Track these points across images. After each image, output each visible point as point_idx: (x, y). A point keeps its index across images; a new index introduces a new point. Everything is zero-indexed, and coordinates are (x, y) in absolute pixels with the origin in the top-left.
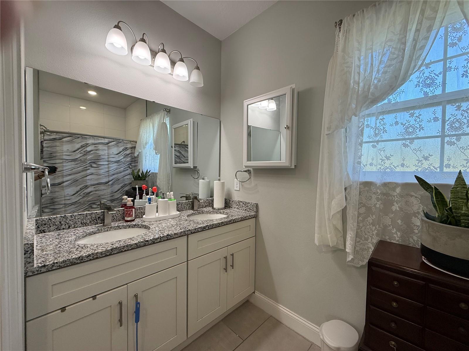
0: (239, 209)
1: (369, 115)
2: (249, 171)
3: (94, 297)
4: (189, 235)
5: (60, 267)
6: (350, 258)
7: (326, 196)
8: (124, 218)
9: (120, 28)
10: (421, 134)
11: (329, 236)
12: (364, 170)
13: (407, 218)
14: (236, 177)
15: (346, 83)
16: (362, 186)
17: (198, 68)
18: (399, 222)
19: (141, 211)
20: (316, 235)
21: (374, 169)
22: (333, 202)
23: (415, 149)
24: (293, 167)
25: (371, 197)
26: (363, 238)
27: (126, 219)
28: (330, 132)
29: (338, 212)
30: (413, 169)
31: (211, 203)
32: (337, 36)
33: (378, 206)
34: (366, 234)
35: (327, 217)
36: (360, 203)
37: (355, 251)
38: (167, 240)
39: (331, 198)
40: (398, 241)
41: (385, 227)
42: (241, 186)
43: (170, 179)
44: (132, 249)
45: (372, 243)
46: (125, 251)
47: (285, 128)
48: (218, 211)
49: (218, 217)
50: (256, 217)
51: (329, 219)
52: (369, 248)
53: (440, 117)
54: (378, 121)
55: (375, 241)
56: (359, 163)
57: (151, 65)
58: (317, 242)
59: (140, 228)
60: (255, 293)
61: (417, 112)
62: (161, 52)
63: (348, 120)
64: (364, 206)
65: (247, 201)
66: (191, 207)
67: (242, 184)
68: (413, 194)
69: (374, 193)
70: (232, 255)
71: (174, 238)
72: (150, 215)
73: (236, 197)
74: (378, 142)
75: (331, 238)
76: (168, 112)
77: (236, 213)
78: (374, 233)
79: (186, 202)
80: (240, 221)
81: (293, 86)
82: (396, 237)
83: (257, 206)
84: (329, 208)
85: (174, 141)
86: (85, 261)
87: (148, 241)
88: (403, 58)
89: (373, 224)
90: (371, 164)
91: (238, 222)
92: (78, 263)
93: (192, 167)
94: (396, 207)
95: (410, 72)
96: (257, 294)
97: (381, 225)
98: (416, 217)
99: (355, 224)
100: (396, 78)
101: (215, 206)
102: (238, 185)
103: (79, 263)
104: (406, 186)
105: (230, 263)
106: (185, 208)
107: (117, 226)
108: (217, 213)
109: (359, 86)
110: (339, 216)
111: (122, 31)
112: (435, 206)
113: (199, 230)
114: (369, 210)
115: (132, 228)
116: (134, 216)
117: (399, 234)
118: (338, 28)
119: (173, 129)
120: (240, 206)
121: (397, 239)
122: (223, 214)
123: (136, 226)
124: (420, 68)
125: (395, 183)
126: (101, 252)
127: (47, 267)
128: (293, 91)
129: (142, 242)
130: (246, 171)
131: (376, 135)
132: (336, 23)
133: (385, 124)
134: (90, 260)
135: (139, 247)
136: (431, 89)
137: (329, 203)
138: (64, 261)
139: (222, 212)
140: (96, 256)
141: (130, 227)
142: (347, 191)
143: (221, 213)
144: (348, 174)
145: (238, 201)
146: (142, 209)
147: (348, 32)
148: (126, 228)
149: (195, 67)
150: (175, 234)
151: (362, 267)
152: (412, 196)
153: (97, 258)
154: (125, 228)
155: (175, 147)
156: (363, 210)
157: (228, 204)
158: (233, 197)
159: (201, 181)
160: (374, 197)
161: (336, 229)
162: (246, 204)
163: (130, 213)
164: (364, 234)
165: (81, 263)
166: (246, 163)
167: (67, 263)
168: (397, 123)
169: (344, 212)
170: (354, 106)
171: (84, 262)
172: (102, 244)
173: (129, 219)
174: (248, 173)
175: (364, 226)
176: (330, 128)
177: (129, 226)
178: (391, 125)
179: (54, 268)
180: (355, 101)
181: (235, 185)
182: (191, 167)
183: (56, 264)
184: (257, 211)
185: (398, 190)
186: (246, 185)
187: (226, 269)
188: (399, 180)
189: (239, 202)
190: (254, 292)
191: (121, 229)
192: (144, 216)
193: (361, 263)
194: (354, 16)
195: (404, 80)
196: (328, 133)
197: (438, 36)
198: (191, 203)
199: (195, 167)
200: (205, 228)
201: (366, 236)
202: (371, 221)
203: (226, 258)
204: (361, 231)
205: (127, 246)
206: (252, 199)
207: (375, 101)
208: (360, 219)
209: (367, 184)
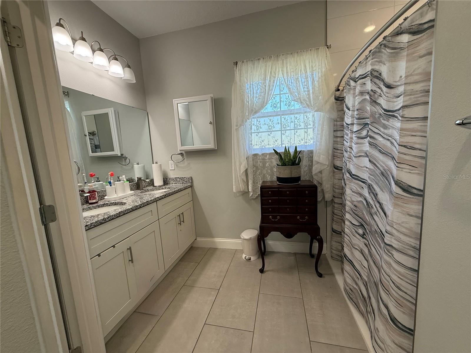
0: (177, 184)
1: (253, 118)
2: (181, 153)
3: (114, 246)
6: (251, 194)
7: (238, 164)
9: (62, 26)
10: (274, 130)
11: (240, 186)
12: (254, 148)
13: (272, 169)
14: (171, 159)
15: (243, 101)
16: (253, 156)
17: (129, 67)
18: (269, 171)
20: (234, 187)
21: (257, 147)
23: (272, 137)
24: (216, 149)
25: (257, 161)
26: (256, 183)
27: (90, 202)
28: (238, 128)
29: (243, 172)
30: (272, 146)
32: (235, 71)
33: (261, 165)
34: (257, 181)
36: (253, 165)
37: (253, 190)
38: (147, 205)
39: (240, 164)
42: (175, 166)
44: (130, 212)
46: (127, 213)
47: (209, 123)
50: (191, 186)
51: (240, 176)
52: (258, 187)
53: (280, 122)
54: (258, 122)
55: (261, 182)
56: (251, 144)
58: (234, 190)
59: (109, 206)
60: (197, 239)
61: (272, 118)
62: (98, 51)
63: (245, 121)
64: (255, 166)
65: (183, 177)
67: (177, 164)
68: (273, 157)
69: (259, 159)
70: (183, 214)
71: (151, 203)
72: (111, 196)
73: (172, 175)
74: (258, 133)
75: (242, 187)
77: (174, 186)
78: (260, 179)
80: (184, 190)
81: (212, 96)
82: (269, 178)
83: (191, 177)
84: (240, 169)
87: (137, 206)
88: (265, 93)
89: (259, 175)
90: (256, 145)
93: (119, 155)
94: (267, 165)
95: (268, 100)
96: (198, 239)
97: (263, 174)
99: (252, 177)
100: (264, 102)
101: (155, 185)
102: (173, 166)
104: (270, 154)
105: (182, 219)
107: (88, 208)
108: (160, 189)
109: (249, 104)
110: (244, 174)
112: (280, 161)
114: (257, 168)
117: (269, 176)
118: (235, 66)
120: (177, 181)
121: (269, 179)
122: (165, 189)
124: (272, 98)
125: (267, 153)
128: (212, 98)
129: (134, 207)
130: (179, 154)
131: (257, 129)
132: (234, 62)
133: (260, 124)
135: (133, 211)
136: (276, 109)
137: (240, 167)
141: (99, 207)
142: (247, 159)
143: (163, 189)
144: (247, 150)
147: (240, 70)
148: (96, 208)
150: (151, 200)
151: (257, 197)
152: (273, 158)
156: (255, 169)
157: (166, 181)
158: (169, 175)
159: (136, 166)
160: (259, 161)
161: (243, 181)
163: (94, 196)
166: (180, 148)
168: (265, 124)
169: (246, 171)
170: (247, 114)
173: (94, 201)
174: (181, 156)
175: (255, 176)
176: (237, 125)
178: (263, 125)
180: (247, 111)
181: (170, 166)
184: (192, 182)
185: (268, 156)
186: (181, 165)
187: (180, 224)
188: (268, 152)
189: (176, 178)
192: (106, 198)
193: (256, 196)
194: (243, 62)
195: (267, 103)
196: (236, 128)
197: (277, 85)
201: (257, 182)
202: (258, 173)
203: (179, 216)
204: (255, 179)
206: (186, 174)
207: (256, 112)
208: (254, 173)
209: (255, 155)
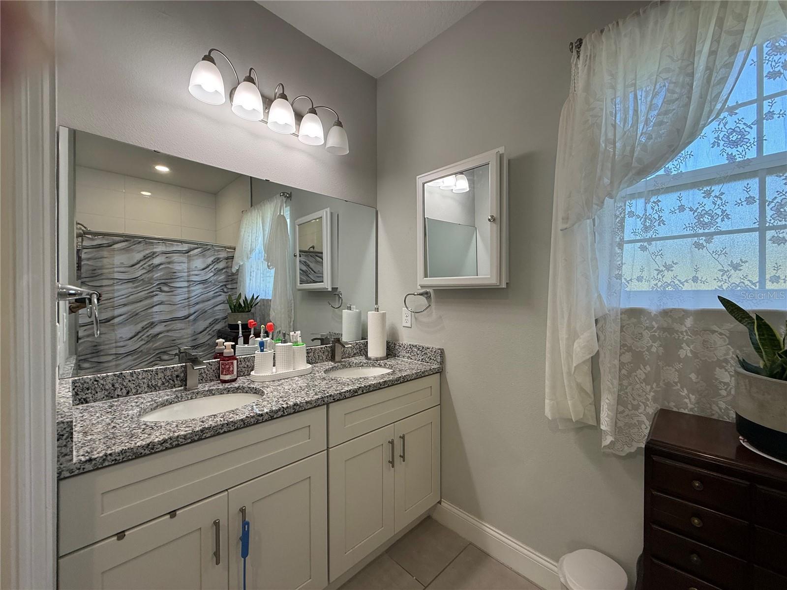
0: (411, 359)
1: (633, 196)
2: (427, 293)
3: (173, 514)
4: (330, 405)
5: (116, 462)
6: (608, 440)
7: (563, 335)
8: (219, 377)
9: (212, 61)
10: (725, 226)
11: (570, 403)
12: (627, 289)
13: (707, 369)
14: (405, 304)
15: (593, 143)
16: (625, 316)
17: (339, 124)
18: (693, 376)
19: (247, 363)
20: (547, 401)
21: (644, 286)
22: (576, 345)
23: (715, 252)
24: (504, 286)
25: (641, 334)
26: (630, 407)
27: (223, 377)
28: (567, 226)
29: (584, 362)
30: (713, 286)
31: (363, 350)
32: (573, 66)
33: (654, 350)
34: (634, 399)
35: (565, 369)
36: (623, 346)
37: (617, 429)
38: (294, 412)
39: (573, 336)
40: (691, 409)
41: (668, 385)
42: (413, 317)
43: (291, 310)
44: (235, 429)
45: (647, 415)
46: (225, 432)
47: (489, 220)
48: (376, 362)
49: (375, 374)
50: (441, 371)
51: (569, 373)
52: (641, 423)
53: (757, 196)
54: (649, 206)
55: (651, 410)
56: (619, 277)
57: (262, 120)
58: (548, 413)
59: (247, 392)
60: (442, 504)
61: (716, 189)
62: (280, 99)
63: (597, 205)
64: (630, 349)
65: (427, 346)
66: (330, 356)
67: (416, 316)
68: (715, 328)
69: (647, 328)
70: (403, 437)
71: (305, 410)
72: (263, 371)
73: (406, 338)
74: (650, 240)
75: (574, 407)
76: (288, 197)
77: (406, 365)
78: (650, 397)
79: (322, 348)
80: (415, 379)
81: (501, 150)
82: (688, 404)
83: (442, 352)
84: (569, 354)
85: (299, 247)
86: (157, 450)
87: (262, 415)
88: (690, 98)
89: (646, 381)
90: (639, 279)
91: (411, 380)
92: (146, 455)
93: (330, 289)
94: (685, 352)
95: (702, 122)
96: (445, 504)
97: (661, 384)
98: (721, 367)
99: (616, 382)
100: (679, 132)
101: (369, 355)
102: (409, 318)
103: (149, 455)
104: (703, 314)
105: (398, 451)
106: (321, 358)
107: (207, 391)
108: (375, 366)
109: (615, 147)
110: (587, 368)
111: (215, 65)
112: (757, 349)
113: (347, 395)
114: (638, 358)
115: (233, 393)
116: (235, 373)
117: (693, 397)
118: (575, 53)
119: (297, 226)
120: (412, 354)
121: (690, 406)
122: (385, 367)
123: (240, 389)
124: (718, 114)
125: (684, 310)
126: (185, 436)
127: (94, 462)
128: (501, 157)
129: (253, 417)
130: (421, 294)
131: (646, 229)
132: (572, 44)
133: (661, 210)
134: (167, 449)
135: (247, 426)
136: (740, 149)
137: (569, 347)
138: (123, 452)
139: (383, 365)
140: (176, 443)
141: (229, 391)
142: (599, 325)
143: (380, 366)
144: (600, 296)
145: (410, 345)
146: (249, 361)
147: (592, 58)
148: (223, 394)
149: (335, 122)
150: (307, 402)
151: (630, 456)
152: (714, 332)
153: (178, 445)
154: (221, 394)
155: (300, 256)
156: (627, 357)
157: (391, 350)
158: (400, 338)
159: (345, 312)
160: (647, 334)
161: (581, 389)
162: (422, 349)
163: (229, 368)
164: (631, 399)
165: (151, 454)
166: (422, 280)
167: (128, 454)
168: (682, 208)
169: (595, 361)
170: (606, 181)
171: (156, 452)
172: (184, 422)
173: (227, 377)
174: (426, 298)
175: (630, 384)
176: (568, 219)
177: (227, 390)
178: (672, 212)
179: (106, 464)
180: (609, 174)
181: (404, 318)
182: (327, 289)
183: (109, 457)
184: (442, 362)
185: (689, 322)
186: (423, 318)
187: (392, 463)
188: (690, 305)
189: (412, 346)
190: (440, 502)
191: (214, 395)
192: (253, 373)
193: (627, 450)
194: (602, 31)
195: (693, 135)
196: (565, 226)
197: (749, 61)
198: (329, 350)
199: (335, 289)
200: (356, 392)
201: (635, 403)
202: (643, 376)
203: (392, 443)
204: (626, 393)
205: (227, 424)
206: (433, 342)
207: (643, 171)
208: (624, 372)
209: (634, 313)
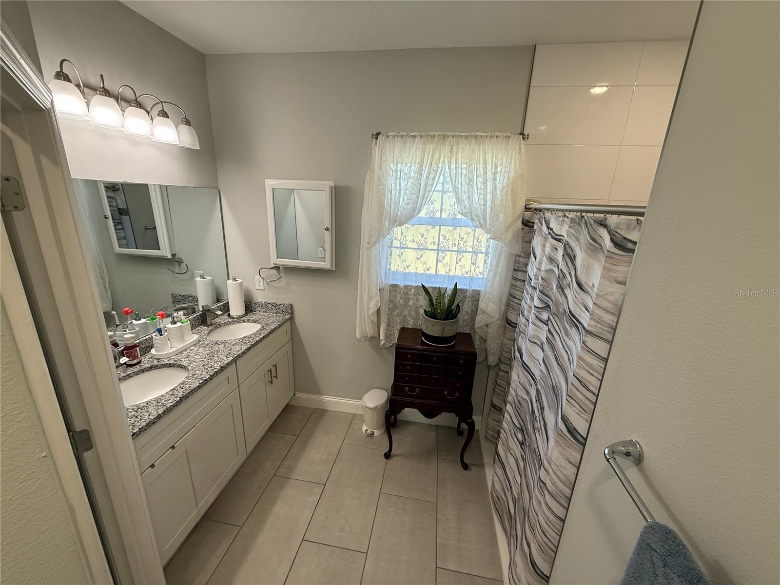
2: (277, 268)
3: (173, 447)
4: (237, 361)
6: (383, 342)
9: (67, 78)
11: (368, 329)
14: (260, 274)
15: (382, 205)
16: (391, 288)
17: (188, 123)
18: (413, 312)
20: (357, 330)
22: (371, 304)
23: (423, 262)
25: (397, 295)
26: (391, 327)
28: (370, 246)
29: (374, 311)
33: (401, 302)
35: (366, 315)
36: (389, 301)
37: (387, 337)
38: (221, 372)
39: (370, 299)
40: (412, 325)
41: (405, 316)
42: (265, 284)
44: (195, 392)
45: (397, 330)
46: (190, 396)
47: (325, 229)
48: (239, 320)
50: (291, 320)
51: (368, 316)
52: (395, 333)
53: (437, 242)
54: (403, 237)
55: (398, 328)
58: (358, 336)
60: (296, 395)
62: (133, 106)
63: (382, 237)
64: (392, 302)
65: (278, 303)
67: (268, 282)
69: (399, 293)
70: (275, 365)
71: (226, 368)
75: (369, 331)
78: (398, 322)
80: (278, 328)
81: (332, 184)
82: (410, 324)
84: (368, 308)
85: (110, 206)
89: (397, 316)
93: (170, 257)
94: (411, 303)
95: (422, 206)
96: (298, 395)
97: (402, 316)
98: (421, 308)
99: (387, 317)
100: (415, 208)
102: (262, 283)
104: (416, 289)
105: (274, 374)
106: (194, 325)
109: (391, 208)
110: (375, 315)
111: (71, 82)
112: (429, 306)
114: (395, 305)
115: (149, 371)
116: (139, 356)
117: (412, 320)
118: (374, 140)
120: (267, 309)
122: (249, 322)
125: (412, 286)
126: (173, 405)
128: (332, 188)
130: (273, 268)
132: (373, 135)
133: (407, 240)
135: (200, 389)
137: (368, 304)
142: (381, 291)
144: (381, 279)
147: (382, 148)
148: (139, 374)
149: (184, 122)
150: (227, 364)
152: (420, 294)
154: (137, 375)
156: (391, 306)
160: (399, 296)
161: (372, 322)
163: (135, 354)
164: (391, 323)
169: (378, 312)
170: (387, 225)
174: (276, 271)
175: (391, 317)
176: (369, 243)
177: (142, 371)
178: (410, 242)
180: (388, 220)
182: (167, 256)
184: (292, 313)
185: (413, 291)
187: (271, 382)
188: (413, 284)
190: (294, 395)
192: (153, 351)
193: (389, 345)
195: (419, 211)
196: (368, 247)
199: (174, 255)
201: (393, 325)
202: (396, 314)
203: (270, 371)
204: (390, 321)
206: (283, 299)
208: (390, 312)
209: (395, 286)
